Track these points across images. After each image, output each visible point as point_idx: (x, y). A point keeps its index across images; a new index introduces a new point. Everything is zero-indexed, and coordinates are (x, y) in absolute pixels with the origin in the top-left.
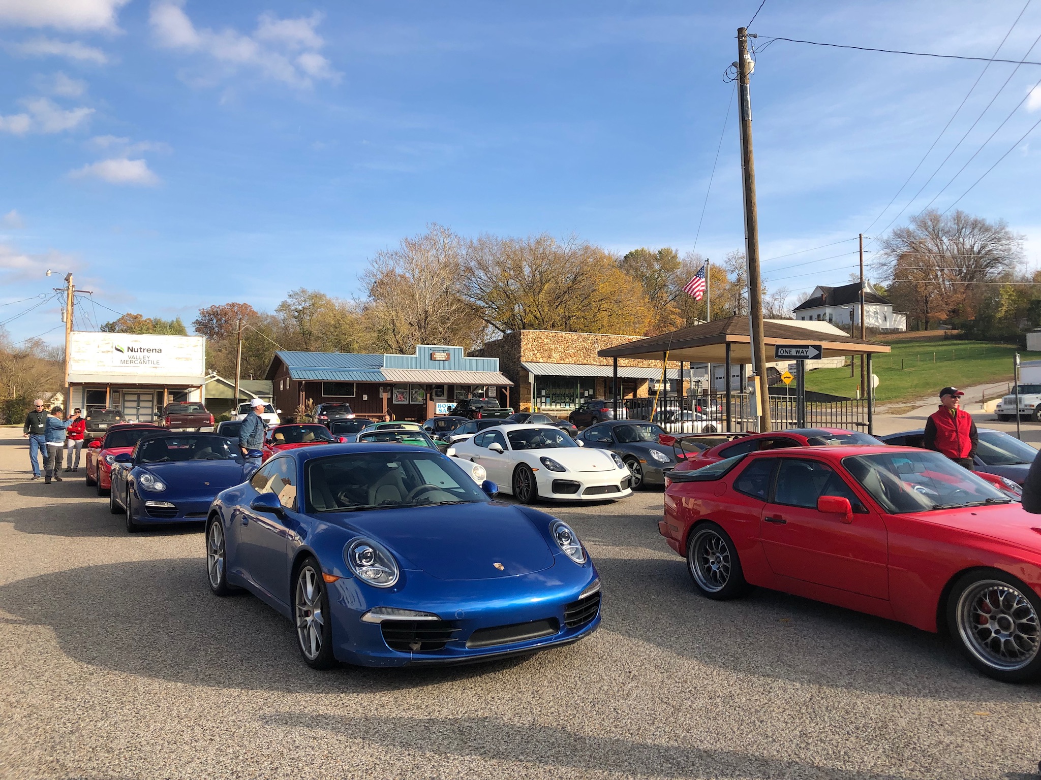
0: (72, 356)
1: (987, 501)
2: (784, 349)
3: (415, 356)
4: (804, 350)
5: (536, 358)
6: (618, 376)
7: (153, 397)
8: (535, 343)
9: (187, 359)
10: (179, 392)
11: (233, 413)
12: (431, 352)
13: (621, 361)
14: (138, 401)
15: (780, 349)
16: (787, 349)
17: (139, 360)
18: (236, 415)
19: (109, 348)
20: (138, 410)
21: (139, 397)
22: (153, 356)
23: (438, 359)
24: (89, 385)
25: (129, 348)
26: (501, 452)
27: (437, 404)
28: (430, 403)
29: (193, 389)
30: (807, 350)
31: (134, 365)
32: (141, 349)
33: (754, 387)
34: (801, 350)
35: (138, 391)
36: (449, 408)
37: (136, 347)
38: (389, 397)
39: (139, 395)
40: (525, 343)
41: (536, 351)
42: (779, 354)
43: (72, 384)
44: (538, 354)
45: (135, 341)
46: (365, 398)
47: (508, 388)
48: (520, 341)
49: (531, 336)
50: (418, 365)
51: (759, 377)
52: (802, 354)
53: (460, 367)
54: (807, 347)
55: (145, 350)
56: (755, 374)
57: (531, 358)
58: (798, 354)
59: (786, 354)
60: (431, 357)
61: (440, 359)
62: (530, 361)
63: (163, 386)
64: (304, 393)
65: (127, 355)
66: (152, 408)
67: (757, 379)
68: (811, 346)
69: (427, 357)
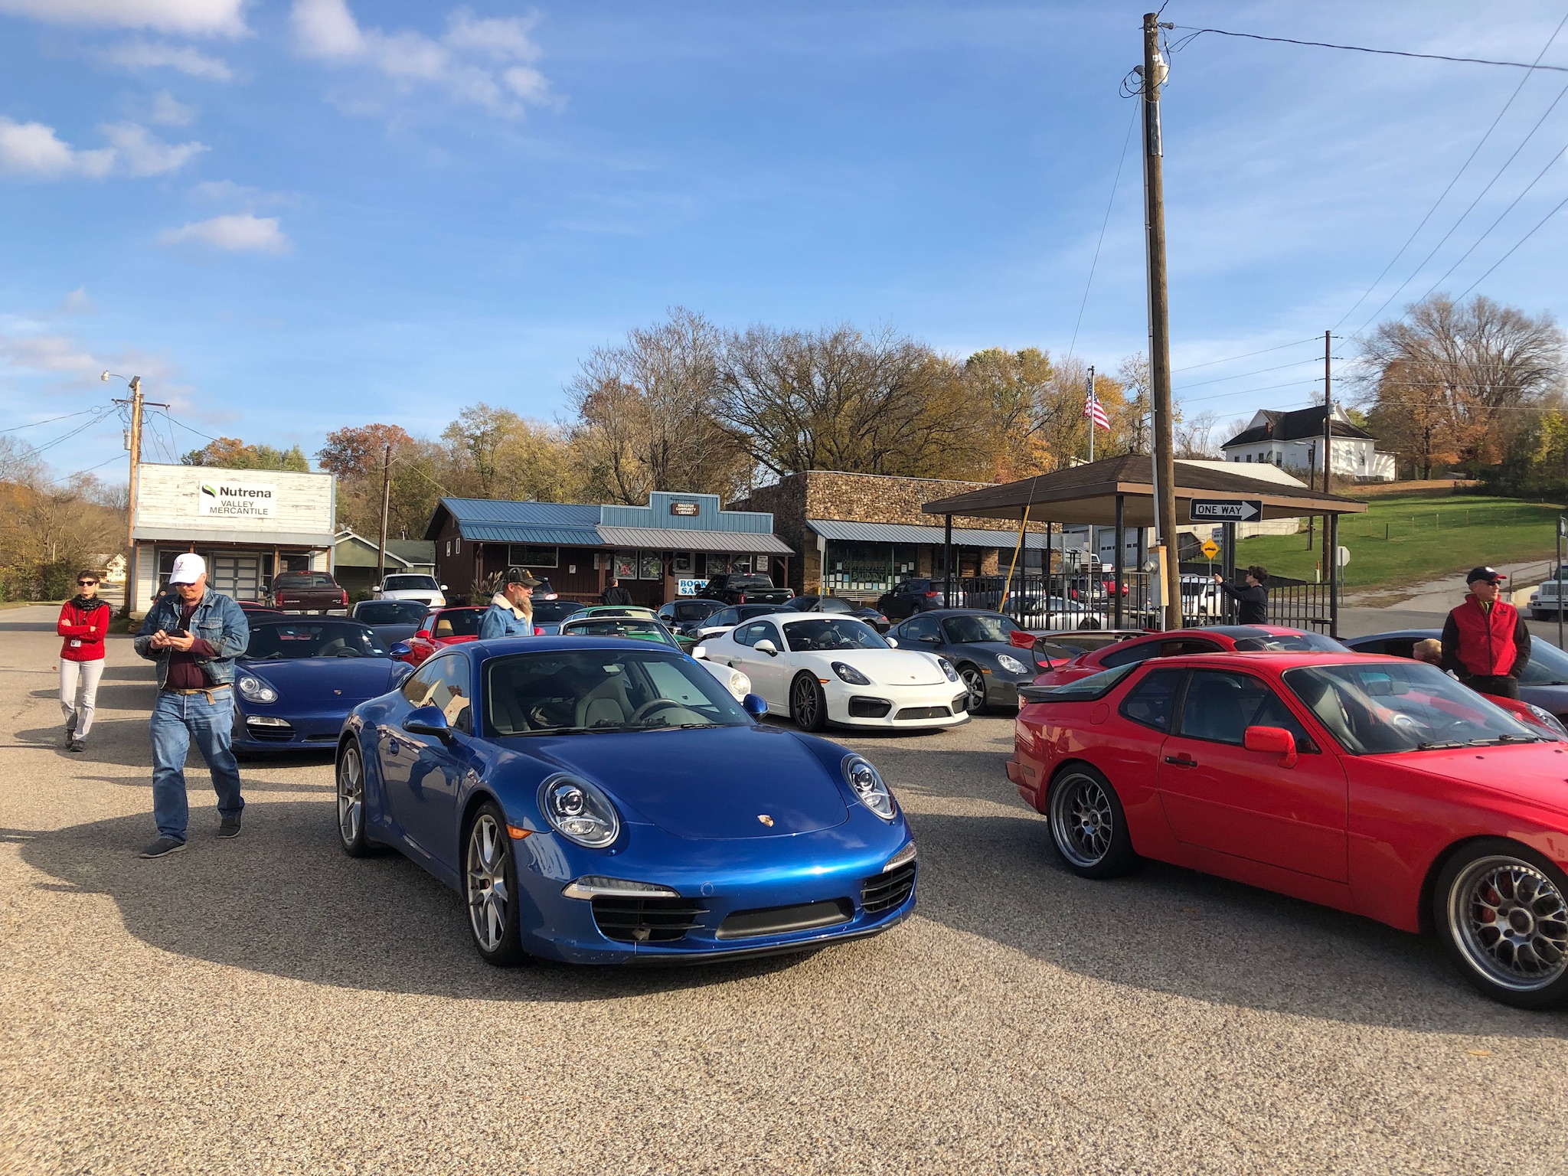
0: (140, 501)
1: (1501, 738)
2: (1204, 506)
3: (648, 508)
4: (1234, 506)
5: (829, 513)
6: (952, 542)
7: (258, 564)
8: (827, 492)
9: (308, 508)
10: (297, 556)
11: (377, 588)
12: (672, 502)
13: (959, 521)
14: (236, 569)
15: (1198, 506)
16: (1208, 506)
17: (237, 508)
18: (380, 591)
19: (192, 489)
20: (236, 581)
21: (236, 564)
22: (259, 502)
23: (682, 513)
24: (165, 544)
25: (222, 489)
26: (773, 654)
27: (680, 581)
28: (668, 578)
29: (317, 552)
30: (1238, 507)
31: (230, 515)
32: (240, 491)
33: (1157, 562)
34: (1230, 506)
35: (236, 554)
36: (698, 587)
37: (234, 487)
38: (608, 568)
39: (236, 560)
40: (812, 491)
41: (829, 504)
42: (1197, 513)
43: (139, 542)
44: (832, 507)
45: (232, 480)
46: (573, 570)
47: (787, 558)
48: (805, 488)
49: (823, 480)
50: (652, 523)
51: (1165, 548)
52: (1232, 514)
53: (714, 526)
54: (1240, 503)
55: (247, 494)
56: (1159, 543)
57: (822, 514)
58: (1225, 514)
59: (1208, 513)
60: (673, 511)
62: (819, 517)
63: (271, 547)
64: (482, 561)
65: (219, 499)
66: (256, 579)
67: (1163, 551)
68: (1246, 501)
69: (666, 509)
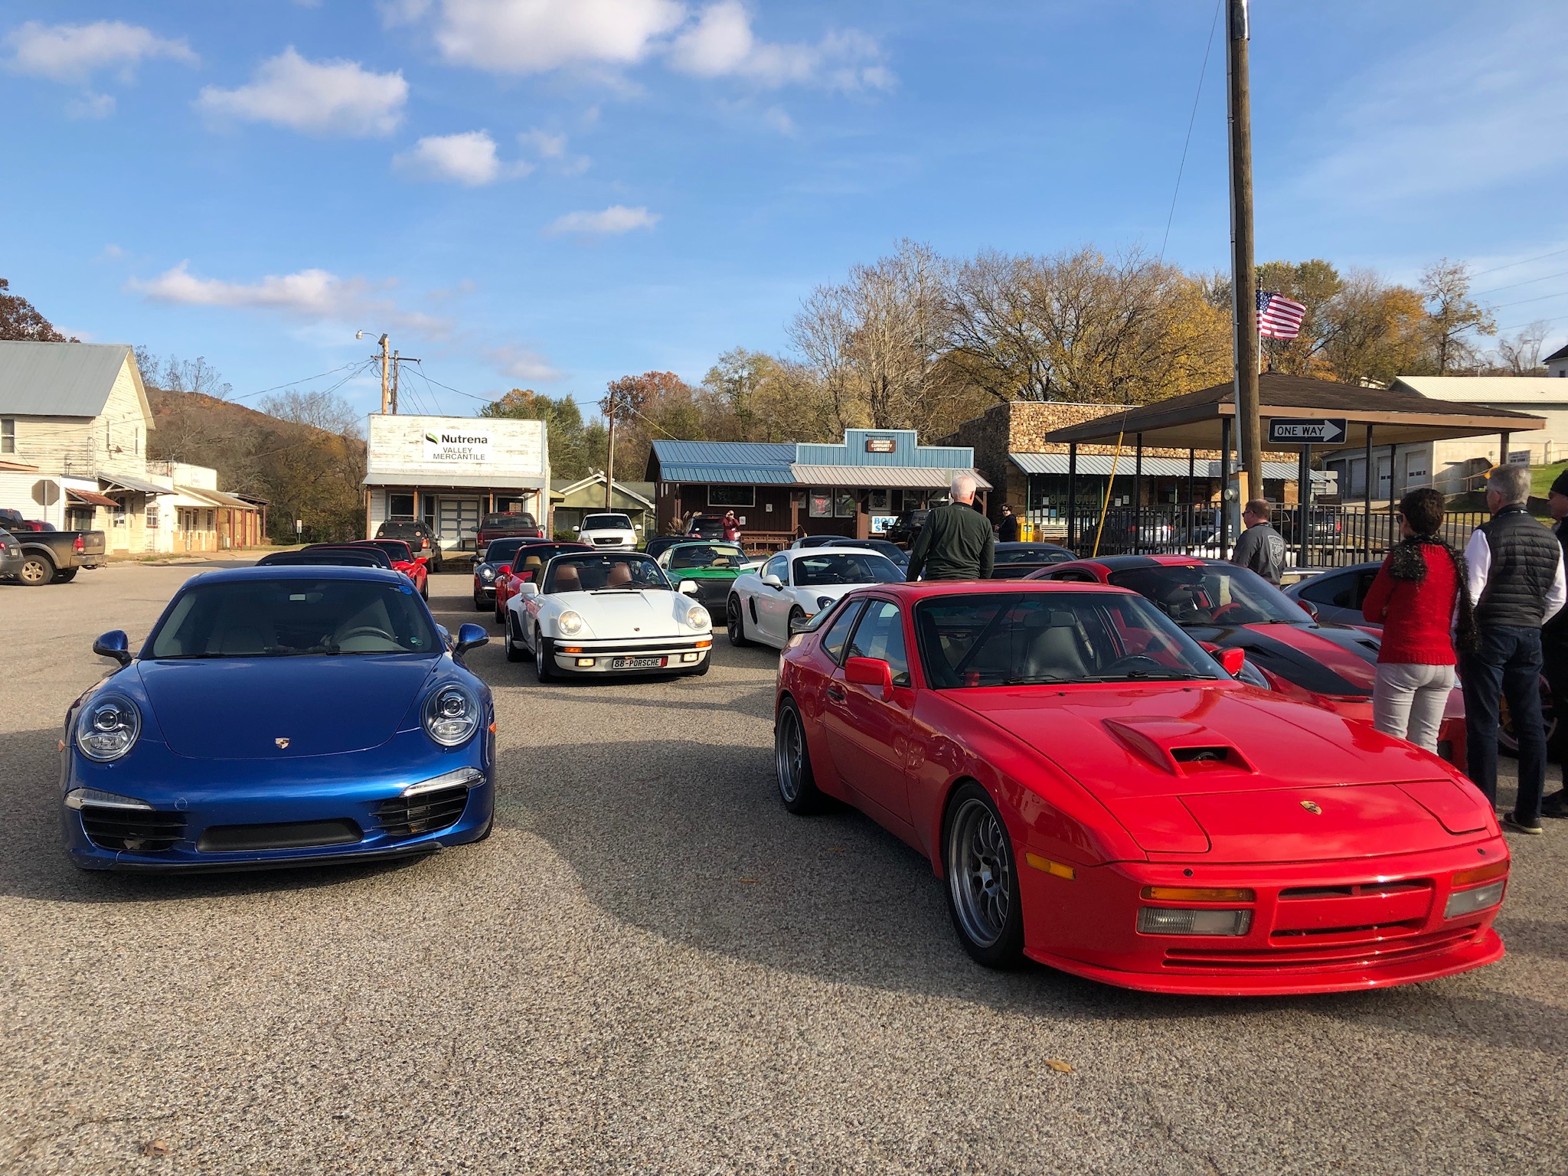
0: (372, 449)
2: (1284, 427)
3: (843, 446)
4: (1316, 426)
5: (1034, 446)
7: (478, 507)
8: (1032, 423)
9: (521, 453)
10: (510, 497)
11: (577, 528)
12: (867, 439)
14: (459, 511)
15: (1277, 427)
16: (1288, 427)
17: (458, 454)
18: (579, 531)
19: (416, 437)
20: (459, 523)
21: (459, 506)
22: (477, 448)
23: (878, 450)
24: (393, 489)
25: (443, 436)
27: (874, 518)
28: (862, 516)
29: (530, 494)
30: (1321, 427)
31: (451, 460)
32: (459, 438)
33: (1237, 489)
34: (1312, 427)
35: (458, 496)
36: (885, 525)
37: (454, 434)
38: (804, 507)
39: (459, 502)
40: (1015, 423)
41: (1034, 436)
42: (1276, 435)
43: (371, 487)
44: (1038, 439)
45: (452, 428)
46: (769, 508)
47: (985, 493)
48: (1008, 420)
49: (1027, 411)
50: (847, 459)
51: (1247, 473)
52: (1313, 435)
53: (912, 462)
54: (1321, 422)
55: (466, 440)
56: (1241, 468)
57: (1026, 447)
58: (1306, 435)
59: (1288, 435)
60: (868, 448)
61: (881, 450)
62: (1024, 451)
64: (680, 501)
65: (442, 445)
66: (477, 520)
67: (1244, 478)
68: (1329, 420)
69: (861, 447)
